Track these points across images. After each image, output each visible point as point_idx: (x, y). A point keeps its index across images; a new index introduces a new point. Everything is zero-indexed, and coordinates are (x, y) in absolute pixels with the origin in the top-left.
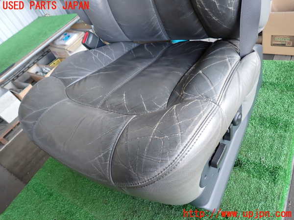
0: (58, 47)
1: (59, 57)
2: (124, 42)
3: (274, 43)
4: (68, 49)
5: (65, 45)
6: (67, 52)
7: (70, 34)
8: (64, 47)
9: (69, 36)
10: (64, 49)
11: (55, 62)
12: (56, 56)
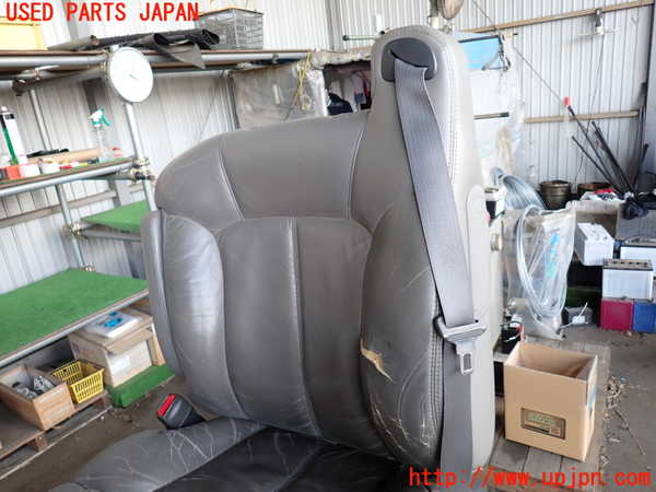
0: (88, 336)
1: (83, 357)
2: (238, 420)
3: (526, 422)
4: (109, 348)
5: (103, 337)
6: (105, 352)
7: (124, 316)
8: (99, 341)
9: (119, 320)
10: (101, 345)
11: (68, 367)
12: (75, 354)
